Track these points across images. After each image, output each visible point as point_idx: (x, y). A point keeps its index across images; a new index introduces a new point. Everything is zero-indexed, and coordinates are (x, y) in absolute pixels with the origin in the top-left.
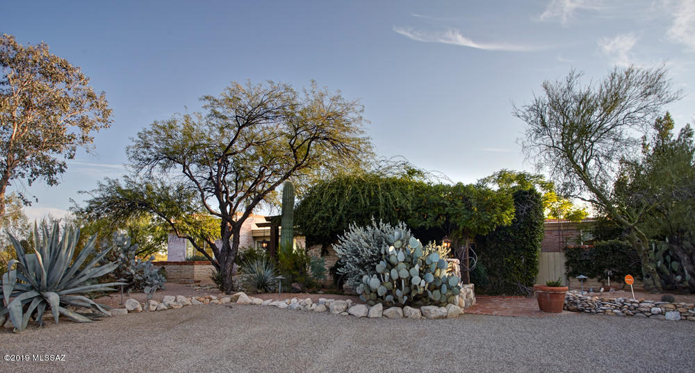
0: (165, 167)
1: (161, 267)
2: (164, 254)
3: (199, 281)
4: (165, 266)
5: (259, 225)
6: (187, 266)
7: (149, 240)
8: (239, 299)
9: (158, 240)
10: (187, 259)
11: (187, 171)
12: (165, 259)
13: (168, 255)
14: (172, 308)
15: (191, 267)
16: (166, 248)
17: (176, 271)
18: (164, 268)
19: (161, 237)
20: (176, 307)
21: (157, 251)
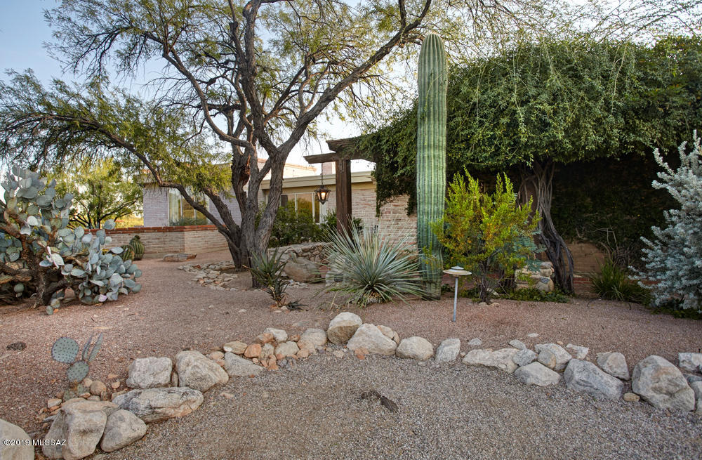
0: (127, 57)
1: (133, 236)
2: (139, 216)
3: (194, 257)
4: (140, 235)
5: (312, 160)
6: (173, 234)
7: (118, 199)
8: (355, 338)
9: (131, 199)
10: (171, 223)
11: (170, 54)
12: (142, 223)
13: (144, 218)
14: (165, 419)
15: (179, 234)
16: (141, 209)
17: (157, 241)
18: (138, 238)
19: (134, 194)
20: (179, 413)
21: (129, 212)
